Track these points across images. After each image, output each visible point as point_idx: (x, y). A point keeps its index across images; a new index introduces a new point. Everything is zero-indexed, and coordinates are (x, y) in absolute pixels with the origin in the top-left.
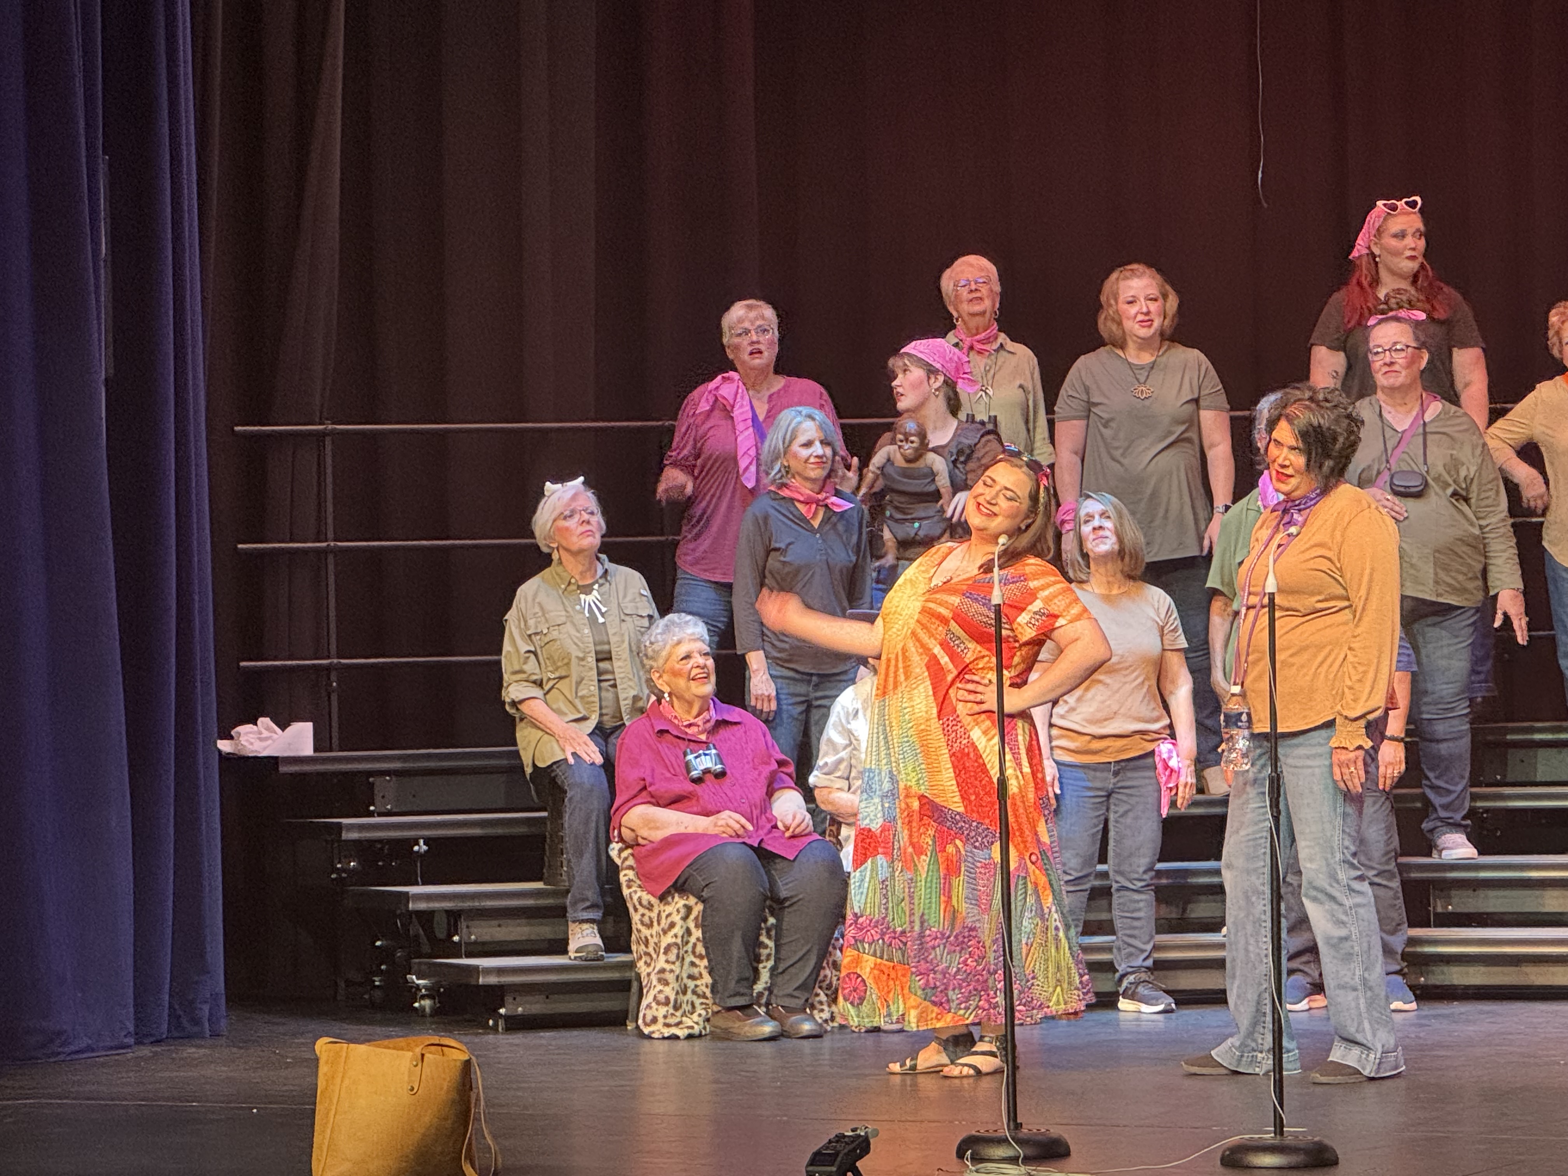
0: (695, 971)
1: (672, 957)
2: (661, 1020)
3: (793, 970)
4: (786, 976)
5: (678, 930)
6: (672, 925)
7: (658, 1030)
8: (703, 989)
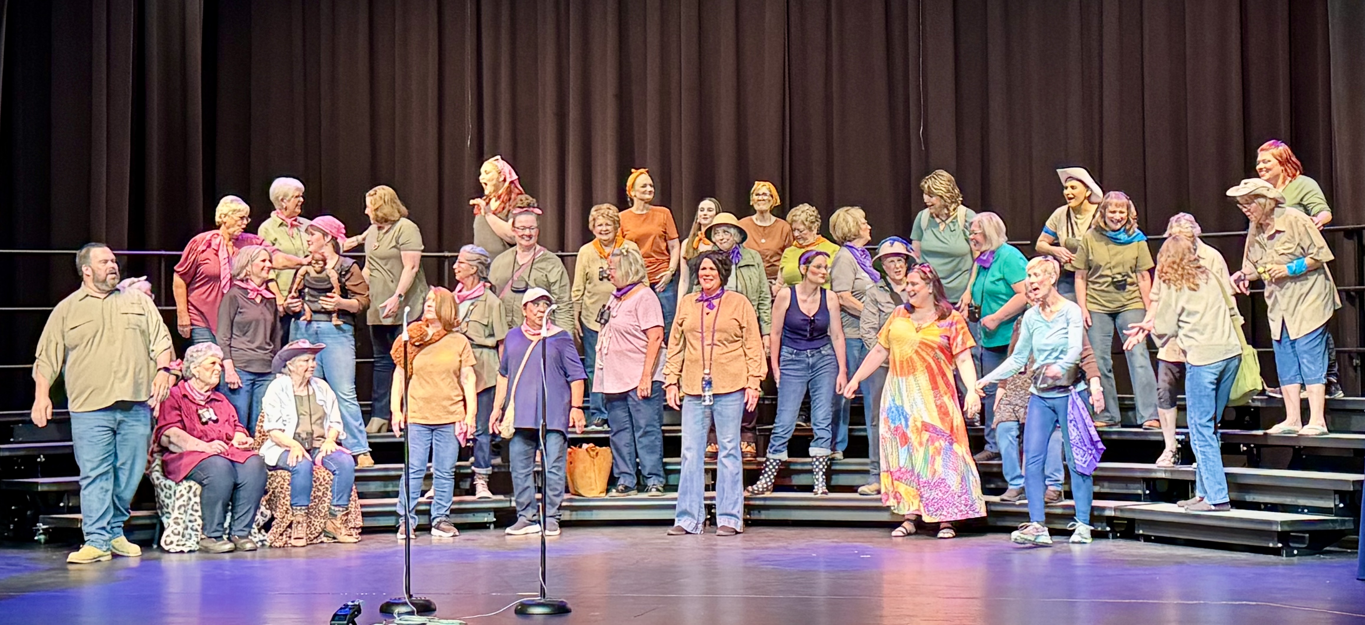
0: (192, 518)
1: (182, 510)
2: (175, 543)
3: (242, 518)
4: (239, 521)
5: (185, 498)
6: (182, 496)
7: (173, 548)
8: (196, 527)
